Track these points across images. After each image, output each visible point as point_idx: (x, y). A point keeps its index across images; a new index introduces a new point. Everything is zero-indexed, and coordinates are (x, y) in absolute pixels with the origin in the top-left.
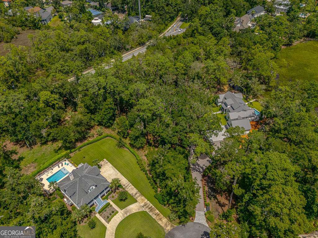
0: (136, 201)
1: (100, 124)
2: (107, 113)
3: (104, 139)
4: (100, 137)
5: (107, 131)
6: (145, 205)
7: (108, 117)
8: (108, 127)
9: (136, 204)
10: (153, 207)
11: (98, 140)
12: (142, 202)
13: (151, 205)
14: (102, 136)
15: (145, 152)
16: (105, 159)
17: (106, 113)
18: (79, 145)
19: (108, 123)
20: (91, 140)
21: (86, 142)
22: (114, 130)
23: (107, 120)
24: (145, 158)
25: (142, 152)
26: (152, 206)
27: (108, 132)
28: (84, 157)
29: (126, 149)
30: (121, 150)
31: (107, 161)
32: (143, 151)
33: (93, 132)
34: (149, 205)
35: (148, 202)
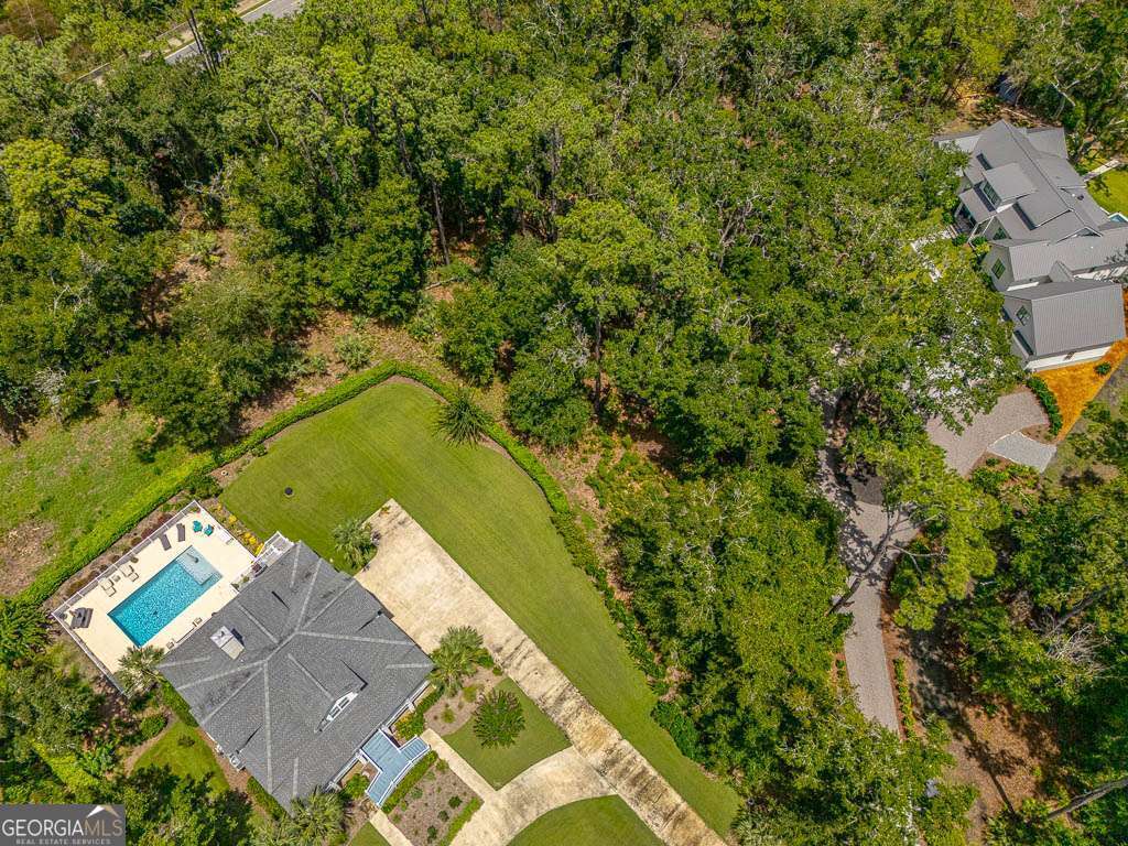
0: (566, 742)
1: (352, 305)
2: (383, 257)
3: (379, 388)
4: (357, 379)
5: (391, 345)
6: (613, 763)
7: (390, 277)
8: (394, 322)
9: (567, 756)
10: (652, 772)
11: (348, 397)
12: (597, 745)
13: (642, 762)
14: (367, 369)
15: (585, 460)
16: (392, 503)
17: (380, 258)
18: (257, 419)
19: (395, 307)
20: (314, 390)
21: (289, 404)
22: (422, 336)
23: (387, 294)
24: (589, 496)
25: (570, 463)
26: (644, 771)
27: (393, 348)
28: (289, 491)
29: (490, 445)
30: (464, 447)
31: (404, 514)
32: (577, 457)
33: (318, 347)
34: (630, 763)
35: (625, 743)
